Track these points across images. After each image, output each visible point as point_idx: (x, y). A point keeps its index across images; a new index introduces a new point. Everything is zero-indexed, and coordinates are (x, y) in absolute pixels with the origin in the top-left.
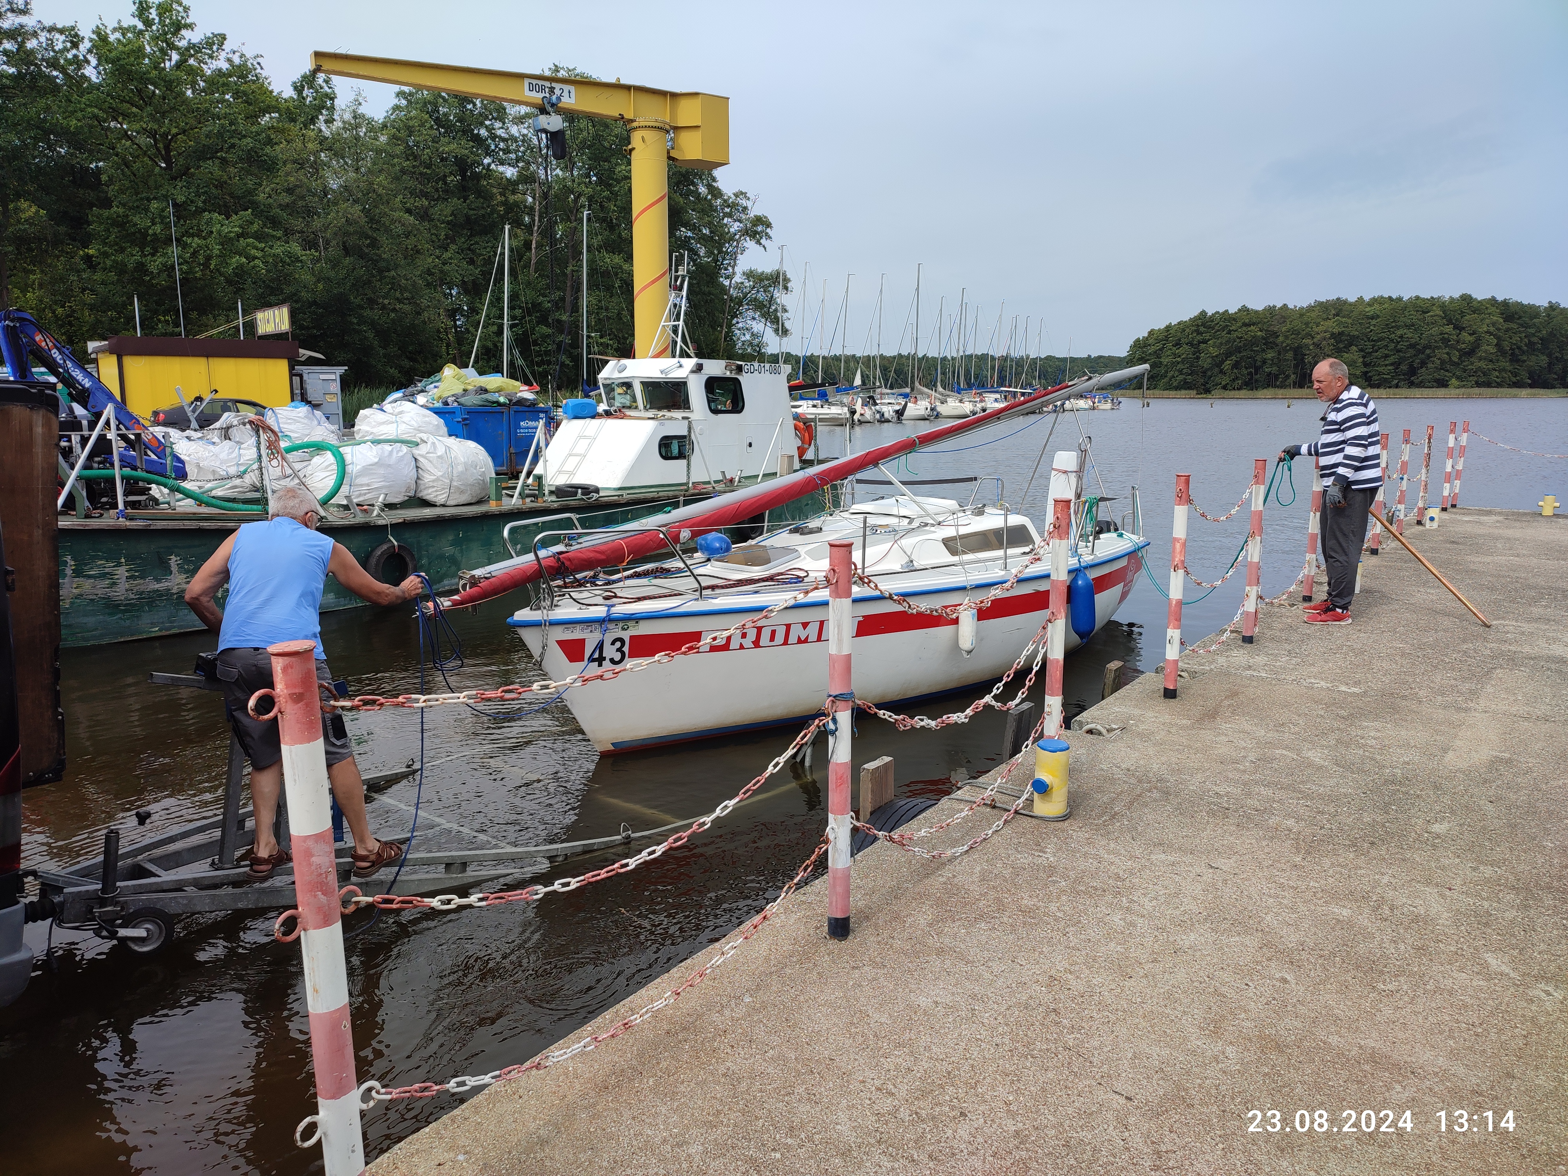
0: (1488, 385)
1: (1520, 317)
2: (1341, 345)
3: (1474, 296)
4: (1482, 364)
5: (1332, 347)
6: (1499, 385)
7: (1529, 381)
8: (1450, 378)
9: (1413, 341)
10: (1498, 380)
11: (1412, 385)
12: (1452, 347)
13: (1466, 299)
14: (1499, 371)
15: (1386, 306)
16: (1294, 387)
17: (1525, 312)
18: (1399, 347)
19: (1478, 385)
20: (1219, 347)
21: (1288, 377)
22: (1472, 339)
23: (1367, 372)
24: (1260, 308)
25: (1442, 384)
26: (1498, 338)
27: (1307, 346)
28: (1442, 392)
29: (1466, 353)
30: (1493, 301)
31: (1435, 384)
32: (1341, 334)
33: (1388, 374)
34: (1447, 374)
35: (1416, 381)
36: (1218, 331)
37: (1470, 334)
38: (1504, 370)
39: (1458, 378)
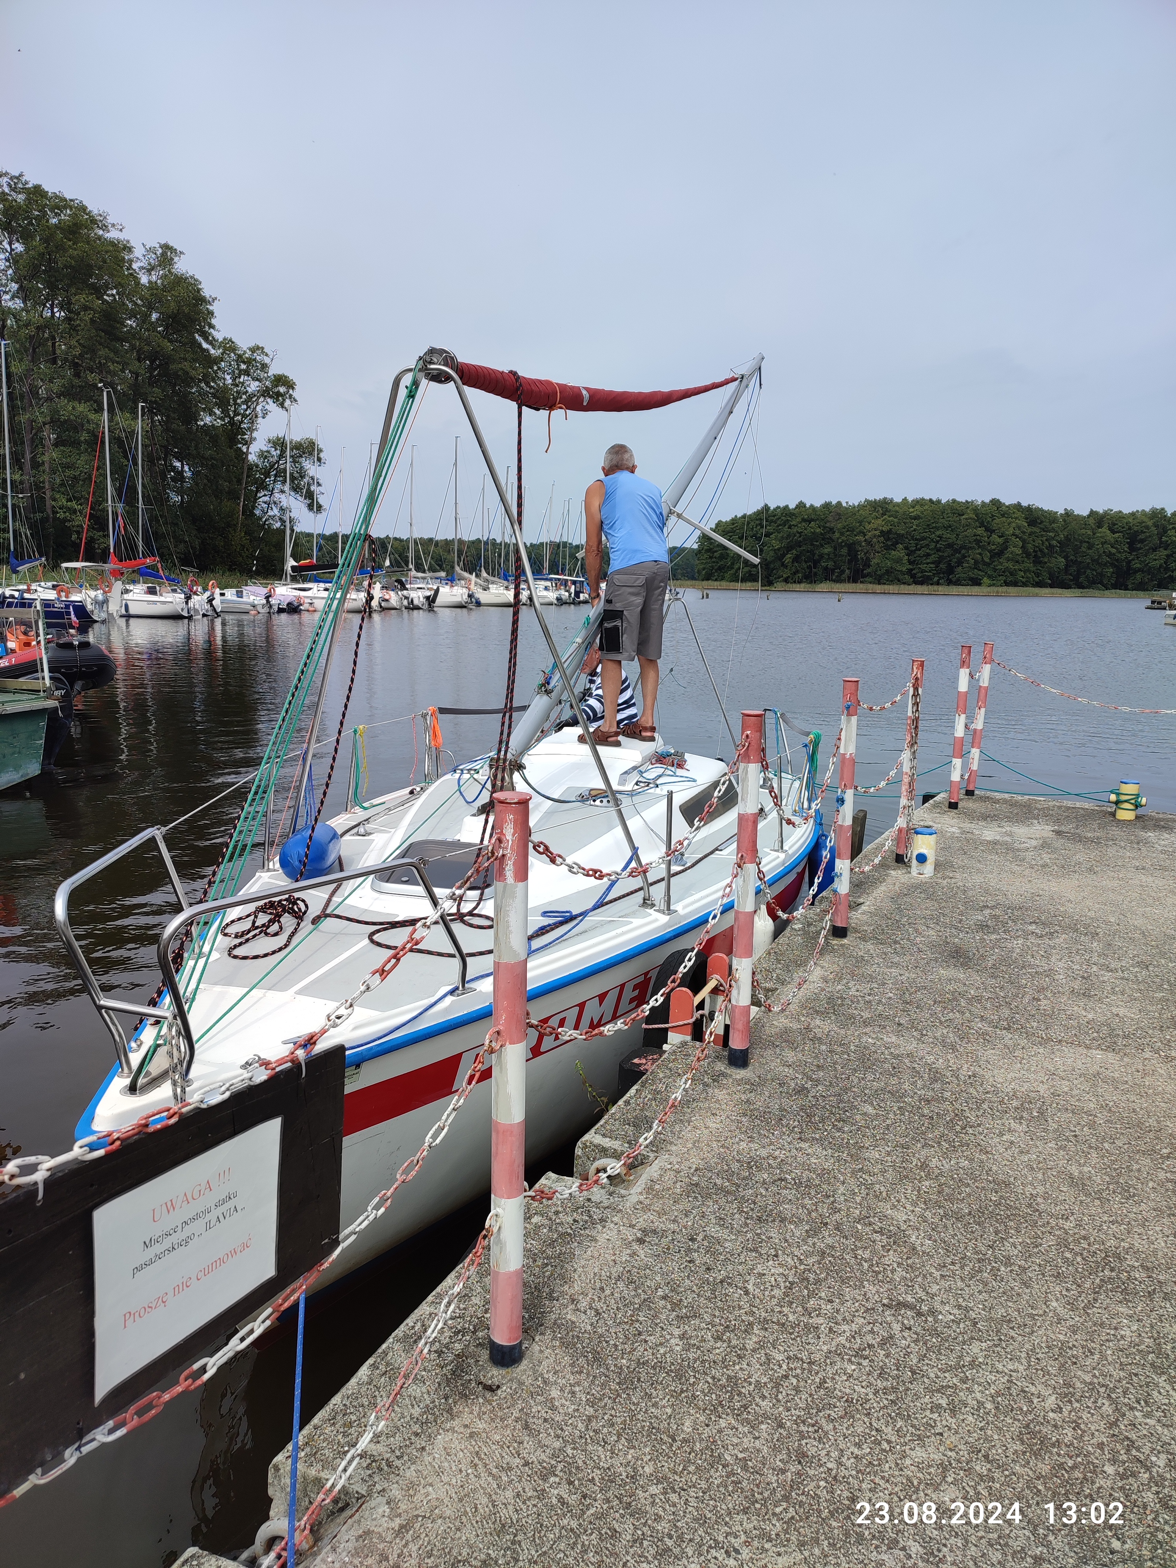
0: (1015, 584)
1: (1042, 522)
2: (889, 543)
3: (1002, 501)
4: (1010, 565)
5: (882, 545)
6: (1024, 585)
7: (1050, 582)
8: (983, 577)
9: (950, 541)
10: (1024, 580)
11: (950, 582)
12: (983, 548)
13: (995, 503)
14: (1025, 572)
15: (927, 507)
16: (849, 582)
17: (1045, 517)
18: (938, 546)
19: (1007, 584)
20: (781, 540)
21: (843, 572)
22: (1001, 540)
23: (912, 570)
24: (818, 504)
25: (976, 582)
26: (1024, 541)
27: (859, 543)
28: (976, 589)
29: (996, 554)
30: (1018, 506)
31: (970, 583)
32: (890, 531)
33: (930, 571)
34: (980, 573)
35: (954, 580)
36: (780, 525)
37: (1000, 537)
38: (1028, 570)
39: (990, 577)
